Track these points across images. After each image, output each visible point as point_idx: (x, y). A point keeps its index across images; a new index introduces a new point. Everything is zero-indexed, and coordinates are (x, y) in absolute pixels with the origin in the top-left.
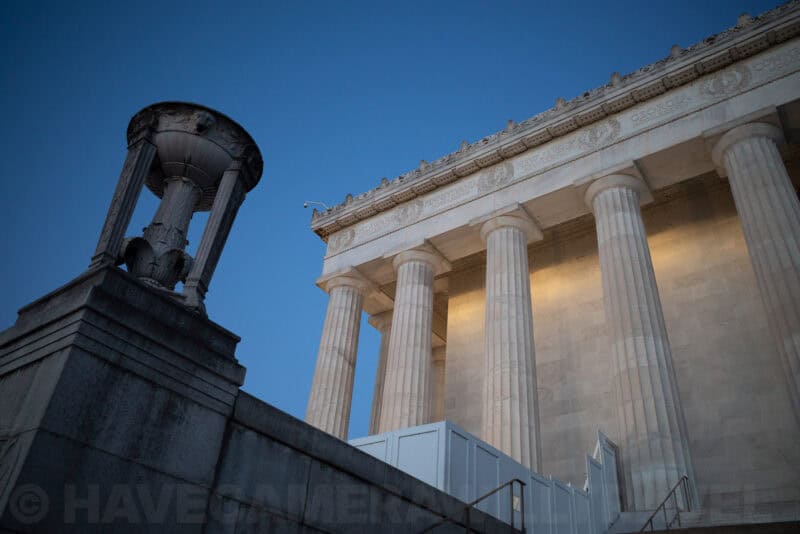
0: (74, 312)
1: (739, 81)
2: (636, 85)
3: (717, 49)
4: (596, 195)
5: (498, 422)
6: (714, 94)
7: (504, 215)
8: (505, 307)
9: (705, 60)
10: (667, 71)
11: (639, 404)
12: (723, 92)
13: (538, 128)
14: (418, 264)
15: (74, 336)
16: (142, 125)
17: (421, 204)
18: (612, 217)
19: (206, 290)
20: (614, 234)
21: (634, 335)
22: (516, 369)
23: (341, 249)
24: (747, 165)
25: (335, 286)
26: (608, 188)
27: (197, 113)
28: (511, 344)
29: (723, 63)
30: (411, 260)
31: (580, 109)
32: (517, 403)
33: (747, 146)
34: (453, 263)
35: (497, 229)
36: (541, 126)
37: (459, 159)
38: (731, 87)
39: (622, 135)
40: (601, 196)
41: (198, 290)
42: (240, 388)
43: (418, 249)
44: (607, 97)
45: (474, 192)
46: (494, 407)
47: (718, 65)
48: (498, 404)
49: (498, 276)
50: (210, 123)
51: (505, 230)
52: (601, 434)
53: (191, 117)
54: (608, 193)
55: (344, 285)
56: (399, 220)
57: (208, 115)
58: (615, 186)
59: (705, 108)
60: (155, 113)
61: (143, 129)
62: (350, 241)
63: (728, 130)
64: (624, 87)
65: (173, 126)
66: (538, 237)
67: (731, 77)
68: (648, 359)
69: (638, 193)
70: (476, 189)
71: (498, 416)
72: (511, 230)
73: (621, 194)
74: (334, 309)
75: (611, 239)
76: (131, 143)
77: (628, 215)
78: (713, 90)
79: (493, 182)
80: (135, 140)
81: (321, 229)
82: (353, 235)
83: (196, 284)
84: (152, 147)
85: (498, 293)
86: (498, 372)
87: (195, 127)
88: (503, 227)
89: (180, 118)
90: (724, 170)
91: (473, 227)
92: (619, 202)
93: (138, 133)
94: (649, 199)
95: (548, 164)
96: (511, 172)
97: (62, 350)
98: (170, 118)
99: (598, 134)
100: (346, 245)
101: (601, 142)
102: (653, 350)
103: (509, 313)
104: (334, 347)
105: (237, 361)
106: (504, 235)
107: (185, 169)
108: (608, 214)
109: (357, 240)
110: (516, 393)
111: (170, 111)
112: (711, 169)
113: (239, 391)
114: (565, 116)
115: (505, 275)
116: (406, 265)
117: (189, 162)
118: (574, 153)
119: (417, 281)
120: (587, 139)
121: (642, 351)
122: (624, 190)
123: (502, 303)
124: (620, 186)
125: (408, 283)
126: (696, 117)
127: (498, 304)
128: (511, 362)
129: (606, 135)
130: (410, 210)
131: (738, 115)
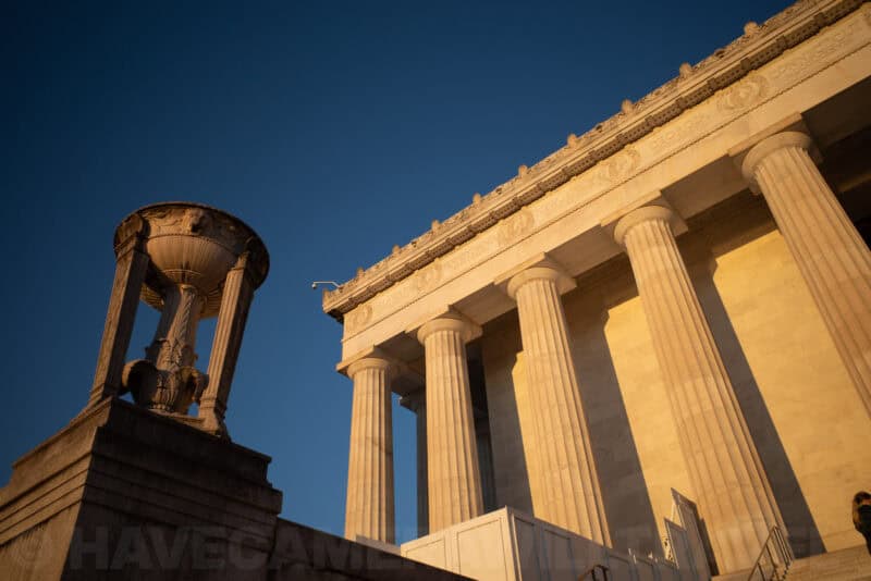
0: (79, 461)
1: (756, 93)
2: (650, 110)
3: (728, 62)
4: (626, 232)
5: (560, 496)
6: (732, 108)
7: (531, 267)
8: (548, 366)
9: (718, 74)
10: (680, 92)
11: (711, 453)
12: (742, 105)
13: (553, 169)
14: (445, 333)
15: (82, 490)
16: (129, 235)
17: (438, 268)
18: (647, 252)
19: (225, 409)
20: (653, 271)
21: (692, 376)
22: (570, 434)
23: (359, 328)
24: (782, 178)
25: (359, 370)
26: (638, 223)
27: (189, 212)
28: (559, 406)
29: (736, 75)
30: (437, 331)
31: (594, 144)
32: (577, 471)
33: (776, 157)
34: (483, 326)
35: (525, 283)
36: (556, 167)
37: (474, 214)
38: (750, 99)
39: (643, 165)
40: (632, 232)
41: (216, 411)
42: (279, 516)
43: (443, 316)
44: (621, 127)
45: (494, 248)
46: (552, 478)
47: (732, 78)
48: (556, 475)
49: (535, 335)
50: (205, 222)
51: (534, 283)
52: (675, 493)
53: (184, 217)
54: (639, 227)
55: (368, 368)
56: (419, 289)
57: (201, 213)
58: (644, 221)
59: (726, 124)
60: (143, 219)
61: (131, 238)
62: (368, 318)
63: (754, 145)
64: (637, 114)
65: (165, 230)
66: (572, 285)
67: (746, 88)
68: (712, 402)
69: (671, 223)
70: (496, 243)
71: (559, 490)
72: (541, 283)
73: (653, 227)
74: (361, 395)
75: (650, 277)
76: (120, 255)
77: (664, 249)
78: (732, 105)
79: (513, 233)
80: (124, 251)
81: (334, 310)
82: (370, 310)
83: (213, 403)
84: (144, 256)
85: (537, 352)
86: (550, 439)
87: (189, 228)
88: (531, 280)
89: (170, 220)
90: (758, 187)
91: (498, 285)
92: (651, 235)
93: (127, 242)
94: (683, 229)
95: (569, 207)
96: (531, 220)
97: (70, 507)
98: (160, 221)
99: (618, 167)
100: (365, 323)
101: (623, 175)
102: (714, 390)
103: (552, 373)
104: (366, 438)
105: (271, 485)
106: (534, 289)
107: (183, 275)
108: (642, 251)
109: (375, 317)
110: (575, 461)
111: (159, 214)
112: (744, 187)
113: (279, 520)
114: (580, 152)
115: (542, 332)
116: (432, 336)
117: (187, 267)
118: (596, 191)
119: (446, 352)
120: (607, 175)
121: (704, 394)
122: (655, 223)
123: (542, 362)
124: (651, 219)
125: (437, 354)
126: (719, 135)
127: (539, 364)
128: (563, 427)
129: (627, 167)
130: (428, 276)
131: (762, 128)
